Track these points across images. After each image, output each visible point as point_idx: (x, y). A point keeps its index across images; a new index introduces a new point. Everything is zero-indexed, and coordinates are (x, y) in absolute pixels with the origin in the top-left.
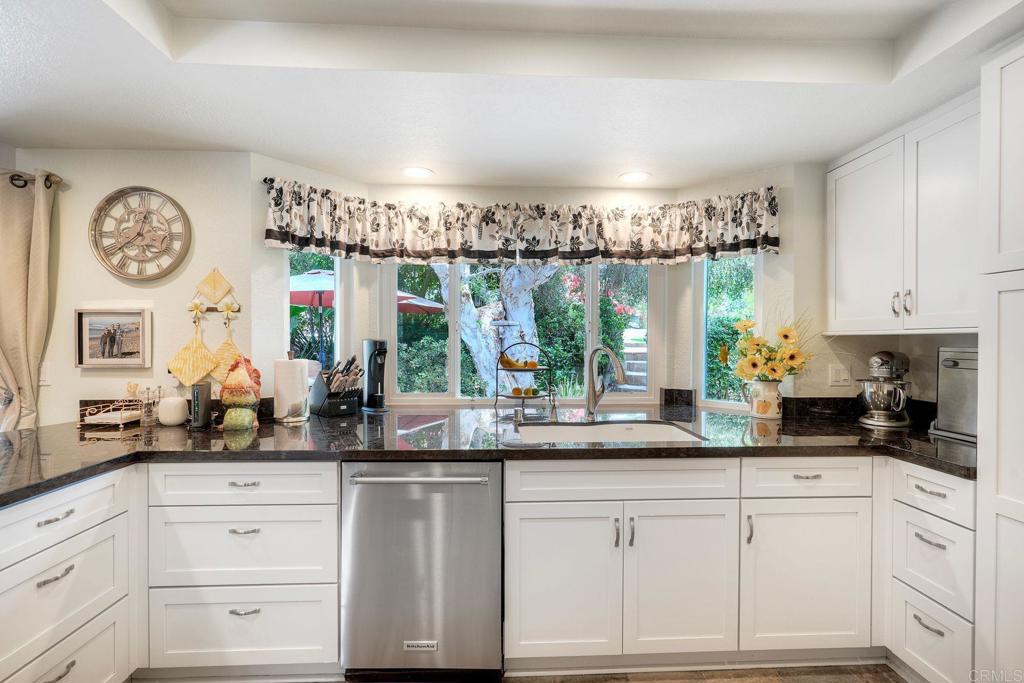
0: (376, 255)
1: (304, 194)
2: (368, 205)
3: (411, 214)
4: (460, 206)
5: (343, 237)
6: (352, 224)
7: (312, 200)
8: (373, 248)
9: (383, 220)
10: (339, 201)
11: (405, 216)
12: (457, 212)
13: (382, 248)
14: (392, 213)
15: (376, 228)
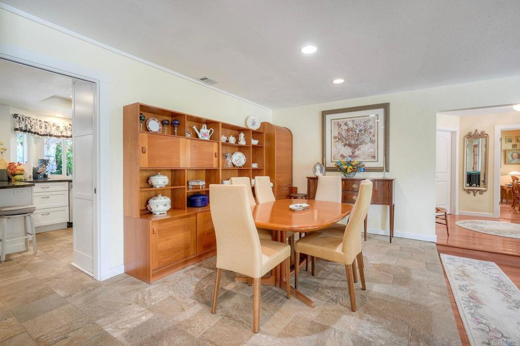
0: (41, 135)
1: (24, 118)
2: (38, 121)
3: (54, 125)
4: (70, 125)
5: (33, 130)
6: (35, 126)
7: (26, 120)
8: (40, 133)
9: (43, 126)
10: (32, 120)
11: (52, 126)
12: (69, 126)
13: (42, 133)
14: (47, 124)
15: (41, 127)
